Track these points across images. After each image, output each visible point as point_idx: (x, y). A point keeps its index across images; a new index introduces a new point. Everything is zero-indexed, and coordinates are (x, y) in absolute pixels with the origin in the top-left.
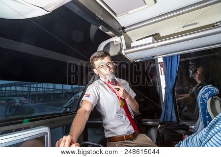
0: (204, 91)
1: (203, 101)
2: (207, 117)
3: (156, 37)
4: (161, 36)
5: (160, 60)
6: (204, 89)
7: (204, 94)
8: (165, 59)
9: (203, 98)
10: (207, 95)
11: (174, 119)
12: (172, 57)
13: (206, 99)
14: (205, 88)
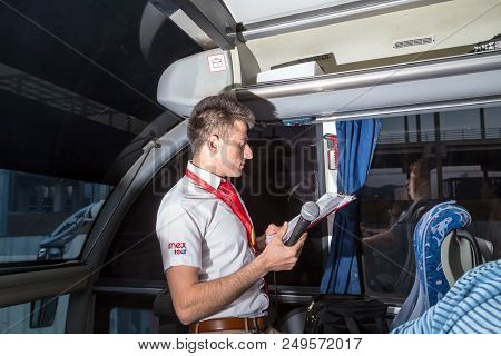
0: (436, 216)
1: (433, 242)
2: (439, 282)
3: (326, 63)
4: (339, 62)
5: (330, 128)
6: (437, 210)
7: (436, 222)
8: (341, 126)
9: (432, 234)
10: (442, 226)
11: (355, 288)
12: (360, 122)
13: (440, 237)
14: (439, 208)
